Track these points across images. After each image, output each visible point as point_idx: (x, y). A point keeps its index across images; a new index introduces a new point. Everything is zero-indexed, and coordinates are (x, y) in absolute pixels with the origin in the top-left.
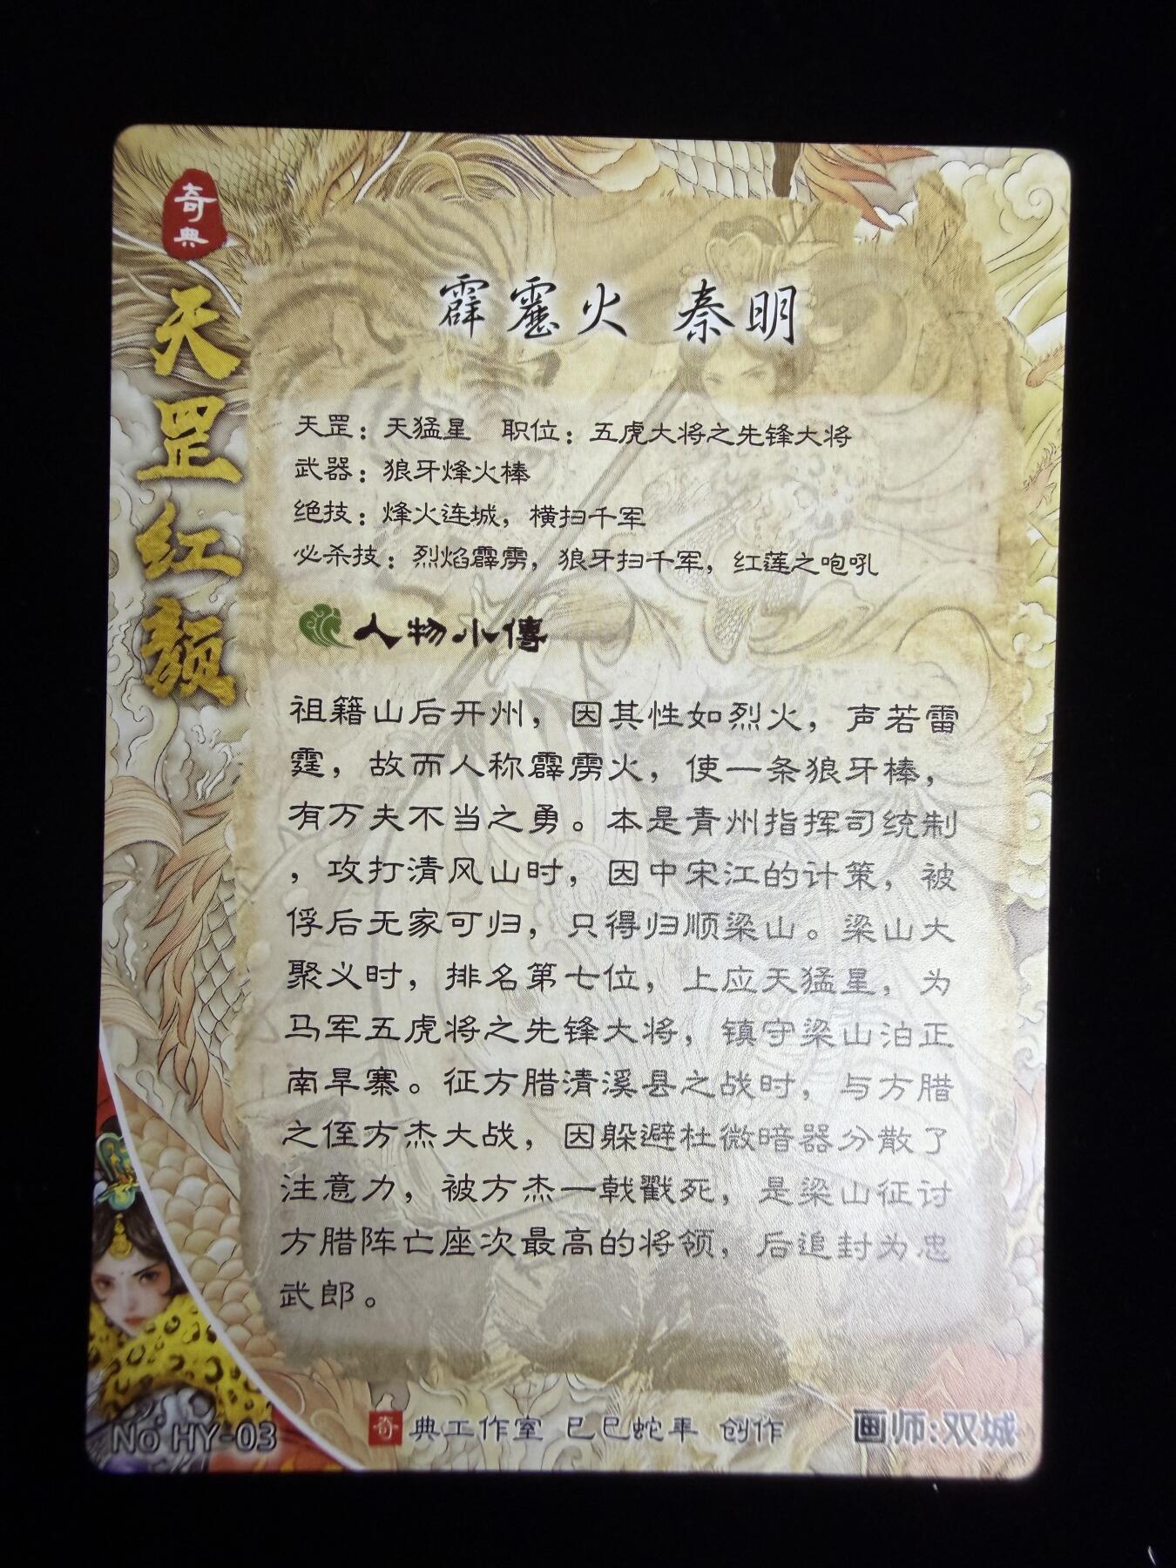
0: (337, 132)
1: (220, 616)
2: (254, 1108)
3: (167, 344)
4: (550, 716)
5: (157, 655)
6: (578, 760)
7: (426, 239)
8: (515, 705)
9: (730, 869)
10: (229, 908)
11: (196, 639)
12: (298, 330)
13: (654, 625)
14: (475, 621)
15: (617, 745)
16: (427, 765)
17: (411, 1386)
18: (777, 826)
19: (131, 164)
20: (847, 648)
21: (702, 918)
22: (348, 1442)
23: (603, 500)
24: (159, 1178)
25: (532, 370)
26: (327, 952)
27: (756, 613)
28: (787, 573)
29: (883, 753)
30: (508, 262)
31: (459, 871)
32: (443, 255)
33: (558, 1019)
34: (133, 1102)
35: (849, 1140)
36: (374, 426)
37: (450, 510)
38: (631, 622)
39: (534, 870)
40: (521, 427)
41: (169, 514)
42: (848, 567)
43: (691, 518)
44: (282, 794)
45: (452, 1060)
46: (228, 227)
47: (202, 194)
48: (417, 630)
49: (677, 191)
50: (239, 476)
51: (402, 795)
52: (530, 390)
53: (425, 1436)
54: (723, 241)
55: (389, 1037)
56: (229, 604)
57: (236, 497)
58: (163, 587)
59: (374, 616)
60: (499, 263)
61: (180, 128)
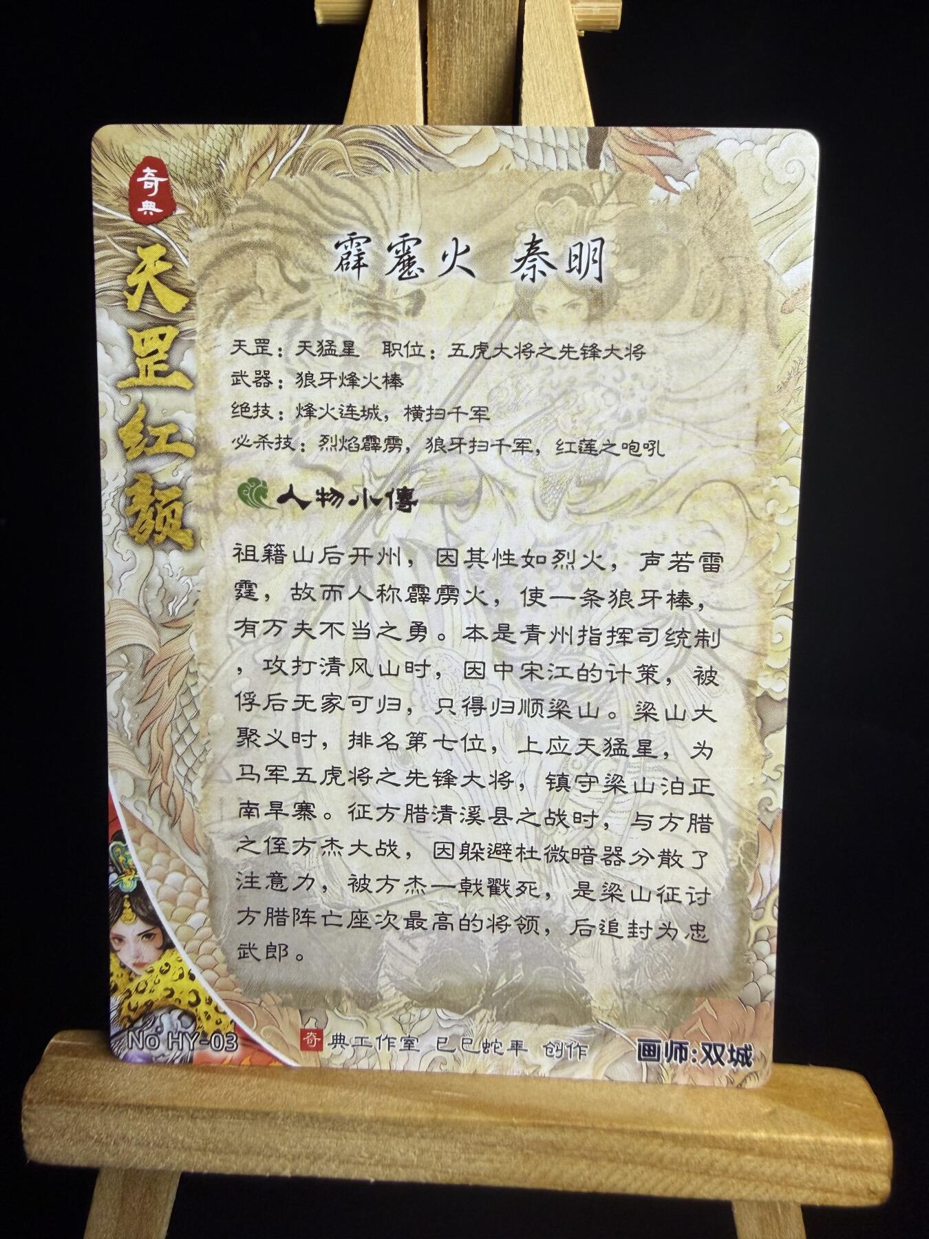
0: (256, 126)
1: (181, 486)
2: (215, 827)
3: (136, 287)
4: (421, 559)
5: (137, 514)
6: (442, 590)
7: (324, 206)
8: (395, 551)
9: (551, 668)
10: (194, 692)
11: (164, 502)
12: (230, 276)
13: (497, 493)
14: (365, 490)
15: (469, 579)
16: (332, 593)
17: (328, 1012)
18: (587, 638)
19: (104, 154)
20: (641, 510)
21: (531, 702)
22: (287, 1048)
23: (459, 400)
24: (152, 872)
25: (404, 304)
26: (265, 723)
27: (573, 484)
28: (596, 455)
29: (665, 588)
30: (386, 223)
31: (356, 667)
32: (336, 218)
33: (428, 771)
34: (132, 821)
35: (637, 858)
36: (288, 348)
37: (345, 409)
38: (479, 491)
39: (410, 667)
40: (397, 347)
41: (141, 412)
42: (642, 450)
43: (522, 415)
44: (229, 612)
45: (354, 797)
46: (177, 200)
47: (157, 175)
48: (322, 497)
49: (513, 166)
50: (191, 385)
51: (314, 614)
52: (402, 319)
53: (339, 1046)
54: (548, 204)
55: (308, 781)
56: (187, 477)
57: (190, 400)
58: (140, 465)
59: (291, 486)
60: (378, 223)
61: (140, 126)
